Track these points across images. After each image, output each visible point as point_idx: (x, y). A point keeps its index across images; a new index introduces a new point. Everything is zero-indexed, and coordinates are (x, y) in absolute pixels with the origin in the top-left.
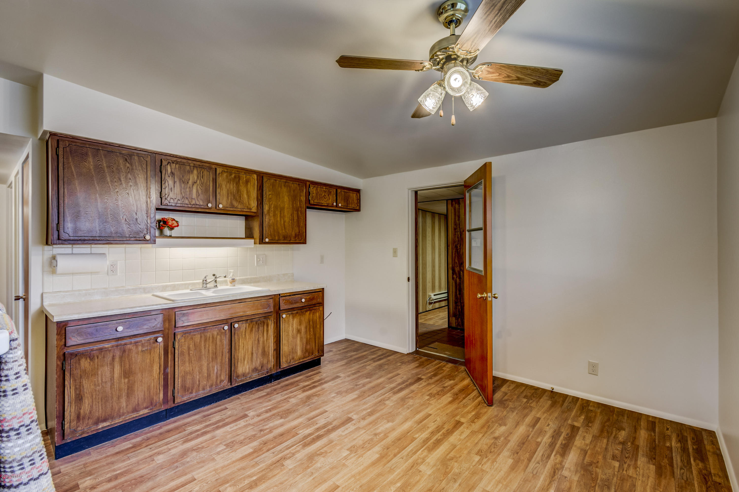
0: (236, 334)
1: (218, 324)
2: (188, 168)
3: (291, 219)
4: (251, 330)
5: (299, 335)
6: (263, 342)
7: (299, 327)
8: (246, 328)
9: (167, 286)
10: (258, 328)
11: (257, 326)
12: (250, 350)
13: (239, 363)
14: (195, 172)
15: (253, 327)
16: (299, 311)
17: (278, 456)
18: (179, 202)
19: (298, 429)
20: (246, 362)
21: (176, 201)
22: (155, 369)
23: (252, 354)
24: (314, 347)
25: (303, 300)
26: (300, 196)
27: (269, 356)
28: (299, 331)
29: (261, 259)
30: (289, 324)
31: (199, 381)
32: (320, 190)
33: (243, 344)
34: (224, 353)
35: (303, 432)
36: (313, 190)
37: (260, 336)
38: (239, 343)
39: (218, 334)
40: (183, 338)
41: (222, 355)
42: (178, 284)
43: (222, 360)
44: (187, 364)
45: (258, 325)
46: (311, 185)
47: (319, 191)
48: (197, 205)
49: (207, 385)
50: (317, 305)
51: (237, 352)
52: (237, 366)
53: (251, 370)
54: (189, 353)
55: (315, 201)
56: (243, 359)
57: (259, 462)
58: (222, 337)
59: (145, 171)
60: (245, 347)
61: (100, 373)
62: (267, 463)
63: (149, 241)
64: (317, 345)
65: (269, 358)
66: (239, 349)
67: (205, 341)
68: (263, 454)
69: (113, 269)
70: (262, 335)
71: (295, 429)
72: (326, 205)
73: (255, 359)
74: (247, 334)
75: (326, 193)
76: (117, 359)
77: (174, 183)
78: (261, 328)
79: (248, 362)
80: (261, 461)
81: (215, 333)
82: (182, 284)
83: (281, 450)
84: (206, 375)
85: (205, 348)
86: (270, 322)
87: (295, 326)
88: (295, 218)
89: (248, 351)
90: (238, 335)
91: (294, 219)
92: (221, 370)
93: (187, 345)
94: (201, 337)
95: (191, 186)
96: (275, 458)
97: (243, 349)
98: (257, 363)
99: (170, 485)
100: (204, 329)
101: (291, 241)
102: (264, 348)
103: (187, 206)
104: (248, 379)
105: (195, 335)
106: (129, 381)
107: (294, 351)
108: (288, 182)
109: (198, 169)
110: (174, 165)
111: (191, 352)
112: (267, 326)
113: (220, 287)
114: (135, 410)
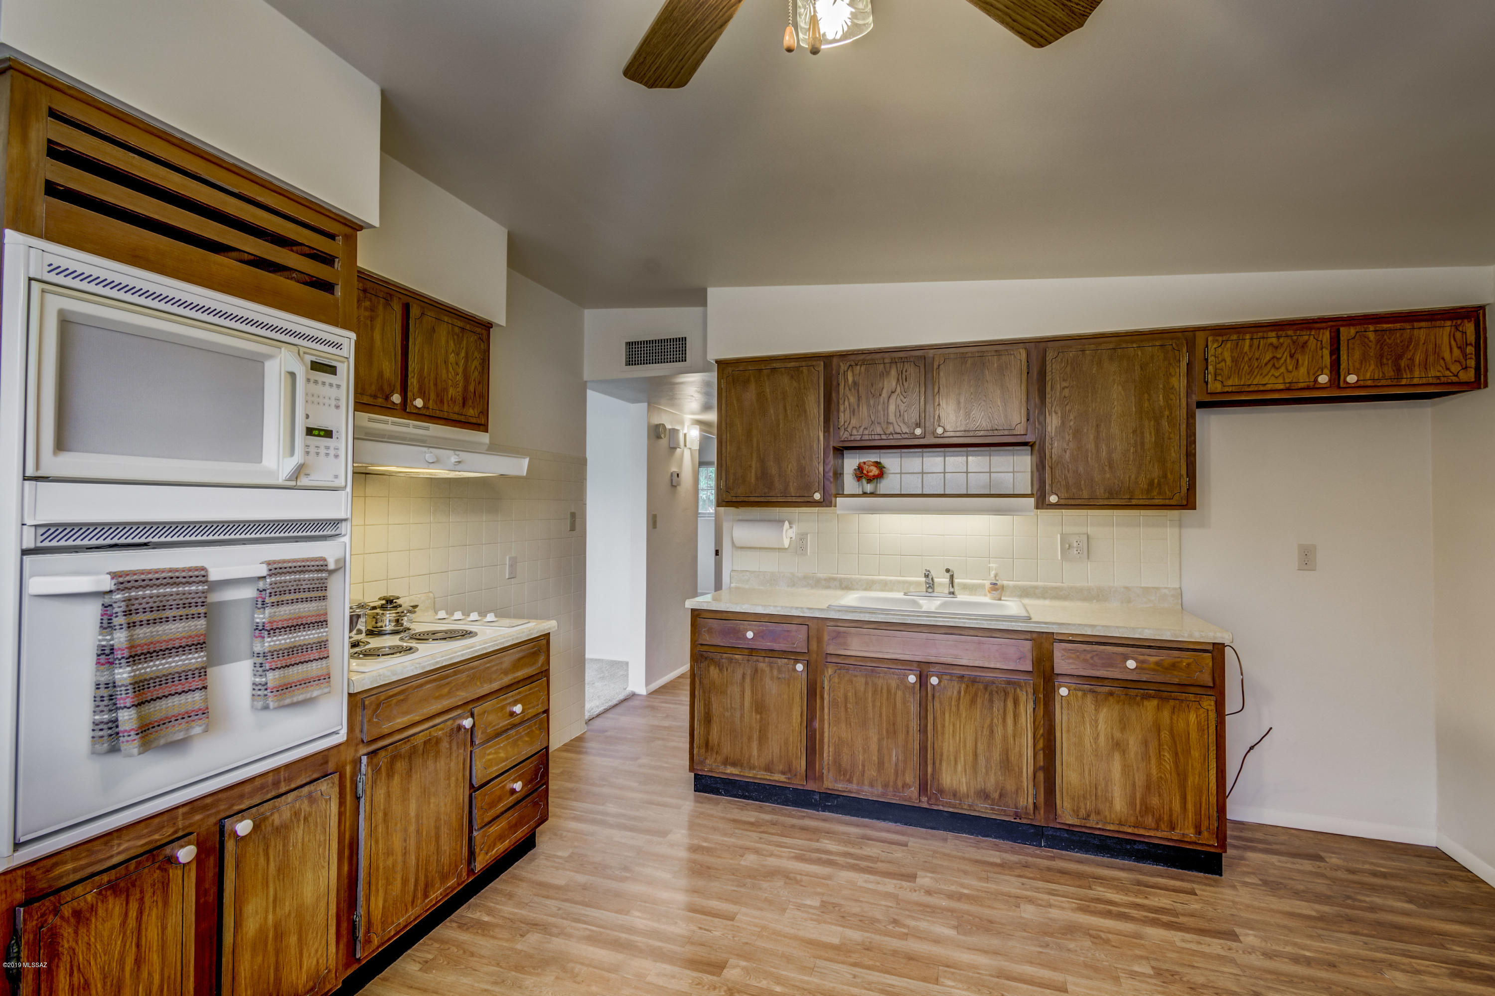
0: (937, 699)
1: (901, 667)
2: (881, 367)
3: (1132, 441)
4: (973, 702)
5: (1117, 756)
6: (1005, 737)
7: (1118, 735)
8: (959, 692)
9: (873, 582)
10: (991, 701)
11: (987, 696)
12: (970, 744)
13: (944, 764)
14: (893, 372)
15: (976, 695)
16: (1117, 691)
17: (851, 988)
18: (866, 432)
19: (953, 973)
20: (960, 768)
21: (861, 432)
22: (794, 713)
23: (976, 755)
24: (1177, 806)
25: (1131, 664)
26: (1168, 375)
27: (1022, 776)
28: (1118, 746)
29: (1075, 544)
30: (1083, 717)
31: (864, 766)
32: (1251, 346)
33: (954, 725)
34: (911, 729)
35: (952, 987)
36: (1220, 350)
37: (995, 720)
38: (944, 720)
39: (898, 687)
40: (836, 675)
41: (908, 732)
42: (891, 581)
43: (907, 742)
44: (843, 726)
45: (991, 694)
46: (1210, 339)
47: (1246, 348)
48: (896, 433)
49: (877, 780)
50: (1193, 690)
51: (940, 737)
52: (940, 769)
53: (972, 791)
54: (846, 706)
55: (1230, 382)
56: (952, 758)
57: (819, 970)
58: (907, 696)
59: (817, 387)
60: (958, 735)
61: (729, 692)
62: (824, 982)
63: (824, 503)
64: (1190, 806)
65: (1022, 782)
66: (943, 733)
67: (875, 692)
68: (843, 963)
69: (800, 545)
70: (1000, 720)
71: (946, 969)
72: (1281, 387)
73: (984, 770)
74: (961, 707)
75: (1281, 351)
76: (748, 680)
77: (859, 400)
78: (998, 704)
79: (965, 771)
80: (823, 971)
81: (893, 684)
82: (899, 582)
83: (870, 983)
84: (875, 758)
85: (874, 706)
86: (1022, 697)
87: (1102, 726)
88: (1147, 440)
89: (965, 746)
90: (941, 703)
91: (1142, 444)
92: (905, 762)
93: (842, 691)
94: (867, 683)
95: (886, 401)
96: (845, 987)
97: (953, 736)
98: (991, 781)
99: (1024, 967)
100: (872, 670)
101: (1134, 502)
102: (1006, 753)
103: (879, 437)
104: (965, 807)
105: (856, 676)
106: (761, 718)
107: (1099, 793)
108: (1124, 346)
109: (899, 366)
110: (858, 367)
111: (849, 705)
112: (1016, 702)
113: (962, 597)
114: (768, 769)
